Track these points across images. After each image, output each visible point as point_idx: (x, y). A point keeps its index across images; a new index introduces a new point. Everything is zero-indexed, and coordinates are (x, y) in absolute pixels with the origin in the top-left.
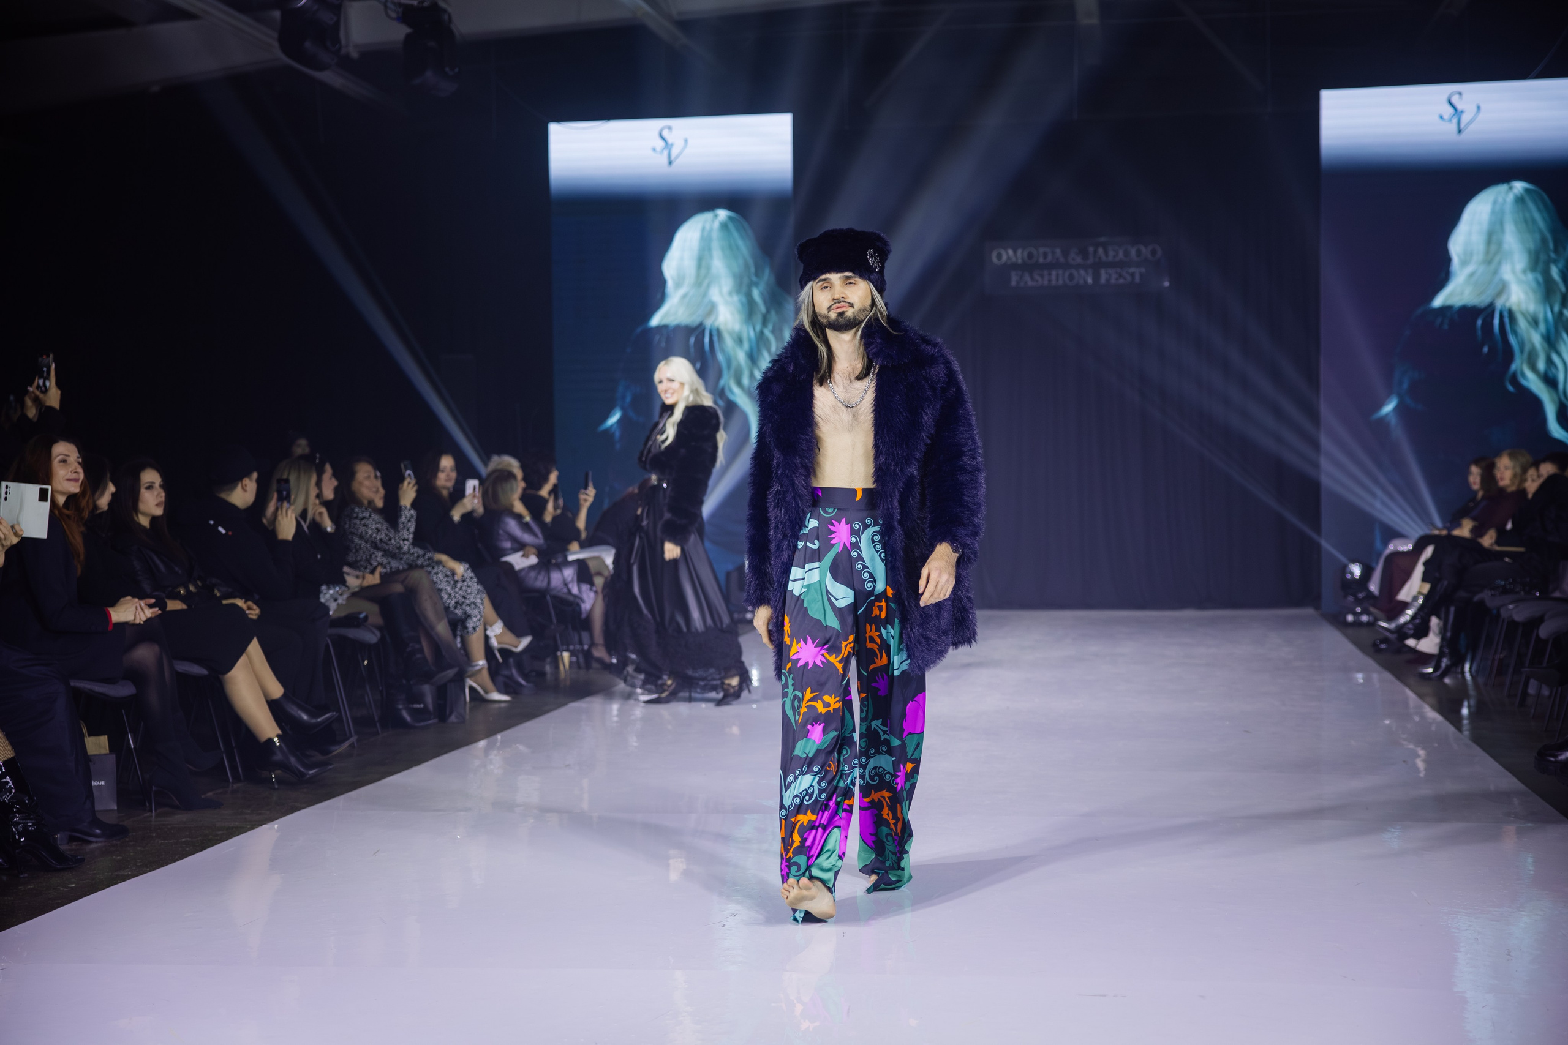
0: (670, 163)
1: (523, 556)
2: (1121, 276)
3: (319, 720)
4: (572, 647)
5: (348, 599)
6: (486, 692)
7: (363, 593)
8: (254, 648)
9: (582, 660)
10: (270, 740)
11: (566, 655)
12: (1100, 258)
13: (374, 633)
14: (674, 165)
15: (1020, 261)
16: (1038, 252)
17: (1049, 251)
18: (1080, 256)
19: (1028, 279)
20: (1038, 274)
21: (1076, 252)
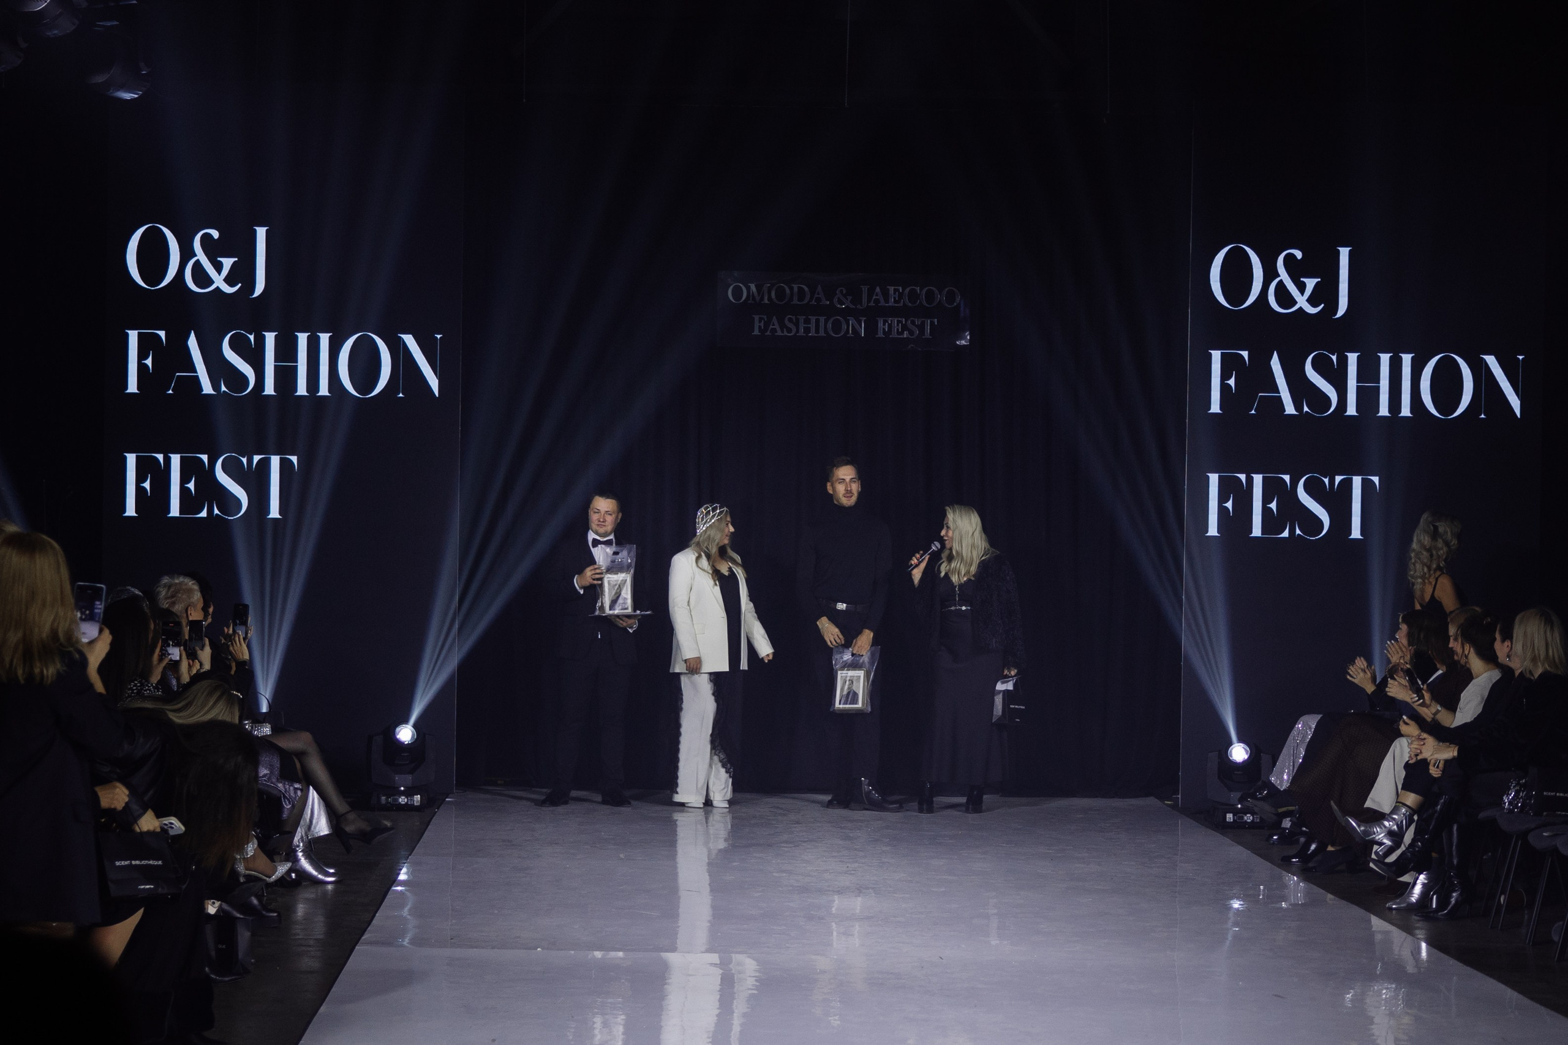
2: (905, 328)
12: (877, 301)
15: (766, 301)
16: (791, 289)
17: (806, 289)
18: (850, 298)
19: (777, 327)
20: (790, 320)
21: (844, 292)
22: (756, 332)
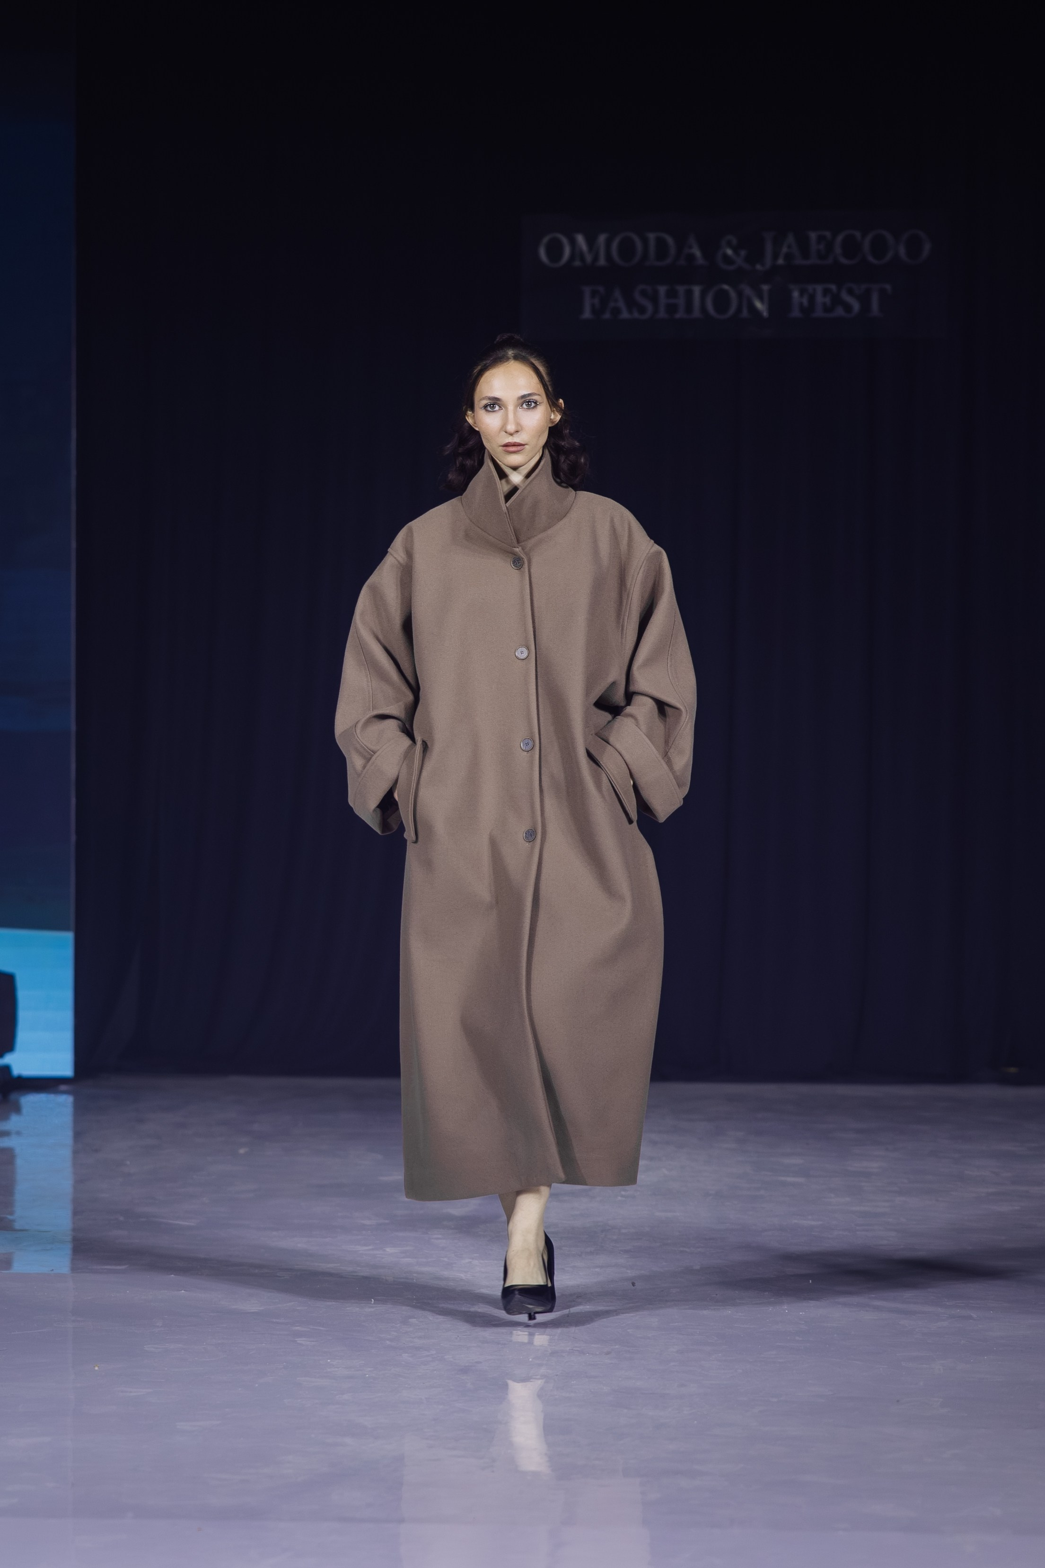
2: (837, 300)
12: (789, 257)
15: (602, 262)
16: (645, 241)
17: (670, 240)
18: (743, 253)
19: (621, 304)
20: (644, 293)
21: (734, 241)
22: (587, 314)
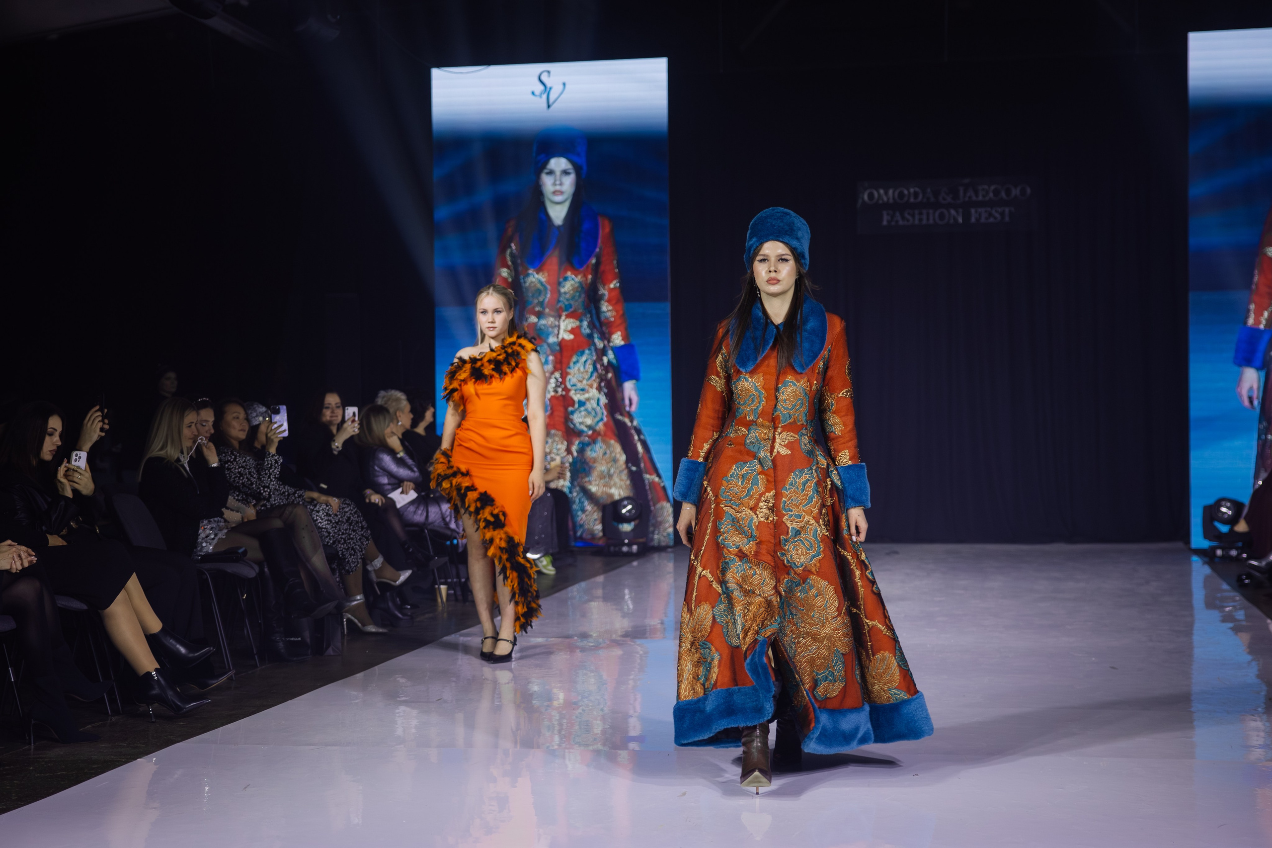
0: (549, 106)
1: (402, 493)
3: (196, 654)
4: (449, 580)
5: (226, 534)
6: (364, 625)
7: (242, 528)
8: (133, 584)
9: (459, 593)
10: (149, 674)
11: (443, 588)
13: (253, 568)
14: (552, 108)
